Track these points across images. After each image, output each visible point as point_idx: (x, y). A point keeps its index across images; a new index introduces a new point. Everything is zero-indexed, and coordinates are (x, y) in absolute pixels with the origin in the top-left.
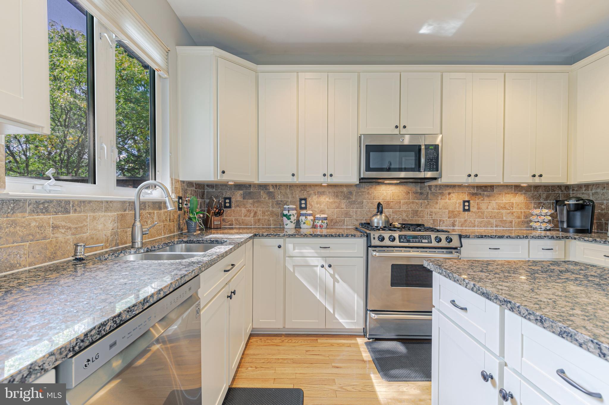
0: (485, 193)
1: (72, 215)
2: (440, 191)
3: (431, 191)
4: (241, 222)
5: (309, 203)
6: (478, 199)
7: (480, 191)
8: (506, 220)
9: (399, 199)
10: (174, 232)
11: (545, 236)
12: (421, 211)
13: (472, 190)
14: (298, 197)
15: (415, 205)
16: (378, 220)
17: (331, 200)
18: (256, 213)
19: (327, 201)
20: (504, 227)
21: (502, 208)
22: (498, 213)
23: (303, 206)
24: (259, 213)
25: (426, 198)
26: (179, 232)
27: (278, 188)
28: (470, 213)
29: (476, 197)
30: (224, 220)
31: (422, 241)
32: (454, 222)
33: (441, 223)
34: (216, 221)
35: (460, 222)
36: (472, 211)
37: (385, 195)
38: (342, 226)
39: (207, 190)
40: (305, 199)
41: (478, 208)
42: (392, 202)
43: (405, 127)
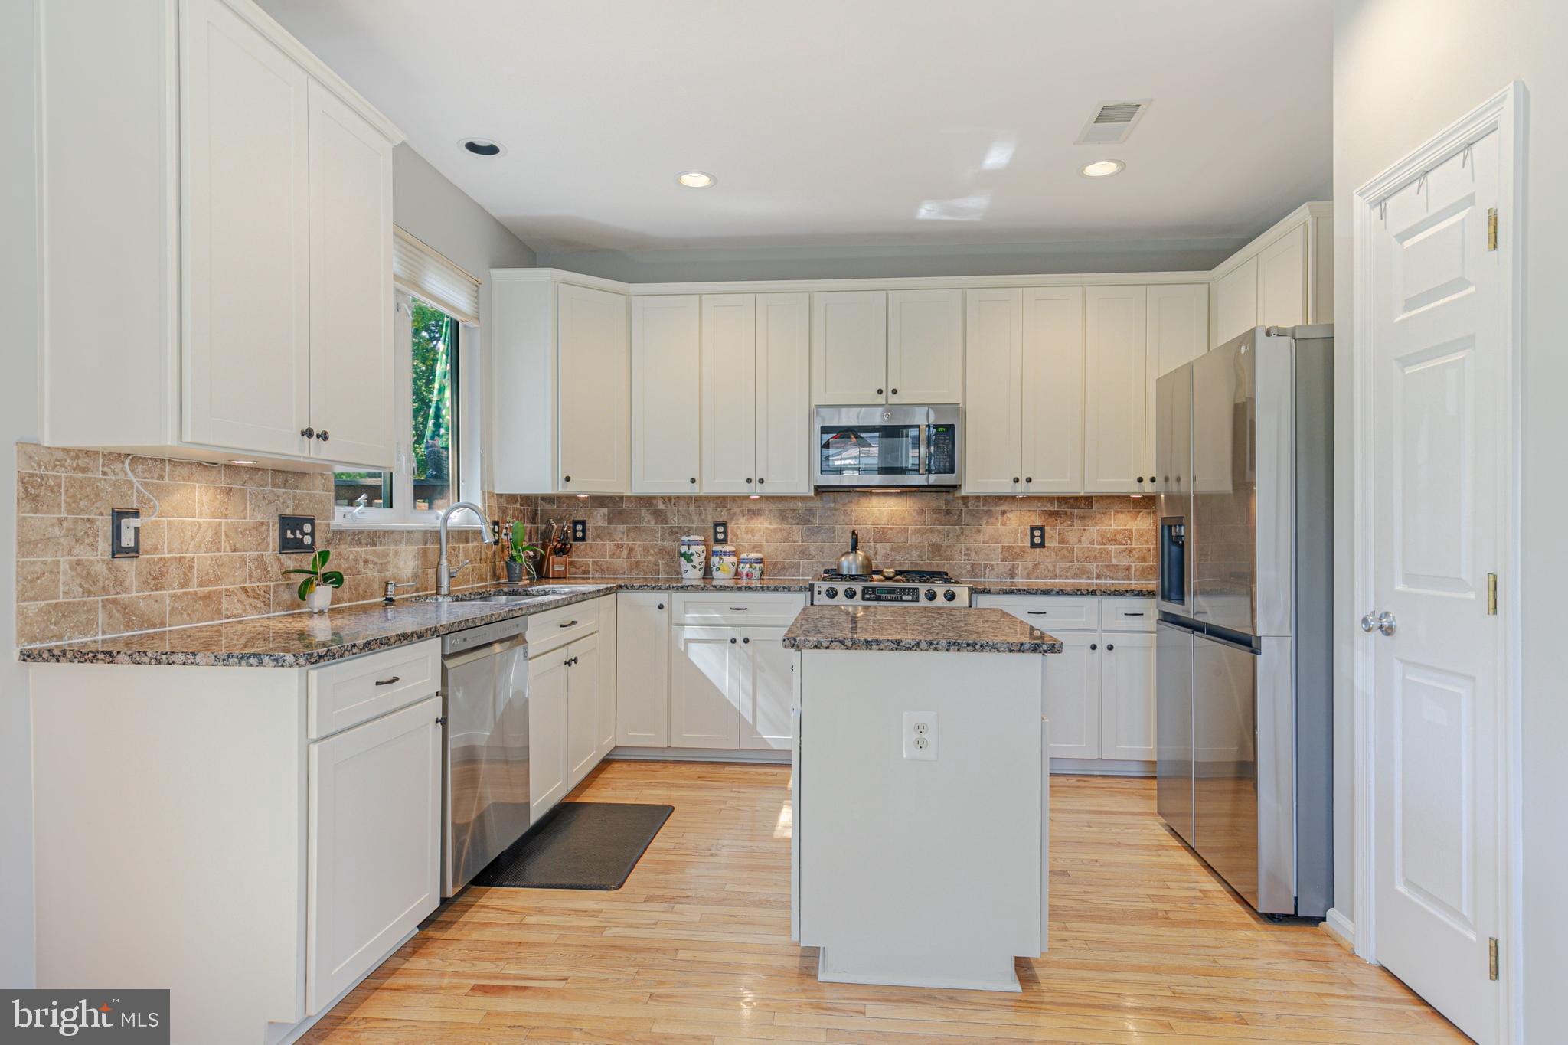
0: (1076, 511)
1: (378, 548)
2: (985, 508)
3: (967, 507)
4: (604, 567)
5: (732, 531)
6: (1061, 524)
7: (1064, 508)
8: (1117, 565)
9: (904, 523)
10: (487, 581)
11: (1127, 591)
12: (947, 546)
13: (1048, 505)
14: (710, 521)
15: (935, 535)
16: (850, 563)
17: (774, 526)
18: (631, 550)
19: (766, 528)
20: (1113, 579)
21: (1109, 540)
22: (1101, 551)
23: (720, 536)
24: (639, 550)
25: (958, 522)
26: (494, 580)
27: (672, 503)
28: (1044, 551)
29: (1056, 520)
30: (572, 563)
31: (901, 598)
32: (1013, 568)
33: (988, 570)
34: (557, 564)
35: (1026, 569)
36: (1050, 547)
37: (878, 515)
38: (793, 576)
39: (543, 506)
40: (724, 524)
41: (1062, 541)
42: (891, 529)
43: (895, 392)
